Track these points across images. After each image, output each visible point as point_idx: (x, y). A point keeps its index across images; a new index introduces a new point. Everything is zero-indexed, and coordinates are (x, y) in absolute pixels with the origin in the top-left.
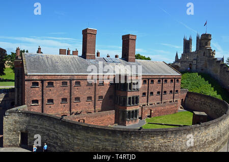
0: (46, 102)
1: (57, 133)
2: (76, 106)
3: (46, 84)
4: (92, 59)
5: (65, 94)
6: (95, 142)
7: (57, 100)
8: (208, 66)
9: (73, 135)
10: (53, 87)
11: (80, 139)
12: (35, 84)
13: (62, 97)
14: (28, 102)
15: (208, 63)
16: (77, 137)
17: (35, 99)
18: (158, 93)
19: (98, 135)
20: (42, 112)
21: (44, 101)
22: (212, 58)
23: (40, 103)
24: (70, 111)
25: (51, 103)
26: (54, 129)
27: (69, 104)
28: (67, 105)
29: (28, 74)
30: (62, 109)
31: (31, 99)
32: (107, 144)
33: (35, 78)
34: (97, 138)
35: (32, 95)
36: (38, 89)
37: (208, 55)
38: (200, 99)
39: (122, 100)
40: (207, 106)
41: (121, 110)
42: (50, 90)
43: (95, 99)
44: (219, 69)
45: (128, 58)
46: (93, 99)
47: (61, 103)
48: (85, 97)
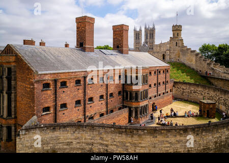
0: (59, 108)
1: (107, 146)
2: (90, 109)
3: (59, 84)
4: (91, 52)
5: (79, 95)
6: (165, 147)
7: (71, 104)
8: (181, 56)
9: (135, 144)
10: (67, 87)
11: (144, 147)
12: (47, 86)
13: (76, 100)
14: (38, 111)
15: (180, 53)
16: (140, 145)
17: (47, 105)
18: (155, 85)
19: (168, 137)
20: (56, 121)
21: (57, 108)
22: (185, 49)
23: (52, 110)
24: (85, 115)
25: (64, 109)
26: (100, 141)
27: (82, 107)
28: (81, 108)
29: (40, 73)
30: (76, 115)
31: (42, 107)
32: (178, 146)
33: (46, 78)
34: (167, 141)
35: (42, 101)
36: (50, 92)
37: (180, 45)
38: (189, 88)
39: (134, 95)
40: (197, 94)
41: (134, 106)
42: (64, 92)
43: (107, 97)
44: (194, 59)
45: (123, 50)
46: (105, 97)
47: (75, 107)
48: (98, 96)
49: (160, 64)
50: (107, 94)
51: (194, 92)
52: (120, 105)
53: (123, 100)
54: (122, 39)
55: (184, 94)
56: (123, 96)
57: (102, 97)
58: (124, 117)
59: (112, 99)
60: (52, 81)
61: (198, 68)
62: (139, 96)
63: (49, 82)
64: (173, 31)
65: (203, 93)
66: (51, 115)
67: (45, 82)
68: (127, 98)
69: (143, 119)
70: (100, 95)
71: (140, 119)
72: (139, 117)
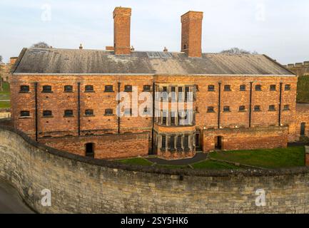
2: (87, 123)
3: (40, 88)
4: (125, 53)
5: (70, 104)
7: (58, 113)
10: (51, 92)
13: (65, 109)
14: (15, 114)
21: (39, 113)
23: (32, 115)
24: (79, 129)
27: (75, 118)
28: (74, 120)
30: (65, 126)
33: (23, 79)
35: (20, 104)
36: (29, 95)
41: (159, 132)
42: (47, 97)
45: (188, 51)
47: (64, 117)
53: (153, 121)
57: (110, 111)
58: (139, 144)
60: (32, 83)
63: (27, 84)
66: (30, 120)
67: (22, 84)
69: (175, 154)
70: (106, 108)
71: (169, 153)
72: (167, 151)
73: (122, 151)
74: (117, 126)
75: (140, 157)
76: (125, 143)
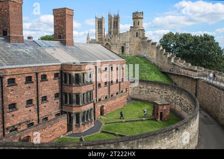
2: (11, 119)
4: (19, 42)
8: (142, 49)
15: (141, 45)
22: (146, 40)
37: (141, 36)
38: (147, 86)
39: (74, 98)
40: (155, 94)
41: (74, 112)
43: (38, 102)
44: (155, 52)
45: (65, 41)
46: (35, 102)
48: (24, 101)
49: (113, 59)
50: (38, 98)
51: (152, 91)
52: (58, 111)
53: (62, 104)
54: (65, 27)
55: (141, 93)
56: (62, 99)
57: (30, 102)
58: (61, 126)
59: (45, 104)
61: (158, 63)
62: (81, 99)
64: (133, 19)
65: (160, 92)
68: (66, 102)
69: (86, 126)
70: (27, 99)
71: (83, 126)
72: (81, 125)
73: (51, 135)
74: (36, 115)
75: (62, 136)
76: (52, 128)
